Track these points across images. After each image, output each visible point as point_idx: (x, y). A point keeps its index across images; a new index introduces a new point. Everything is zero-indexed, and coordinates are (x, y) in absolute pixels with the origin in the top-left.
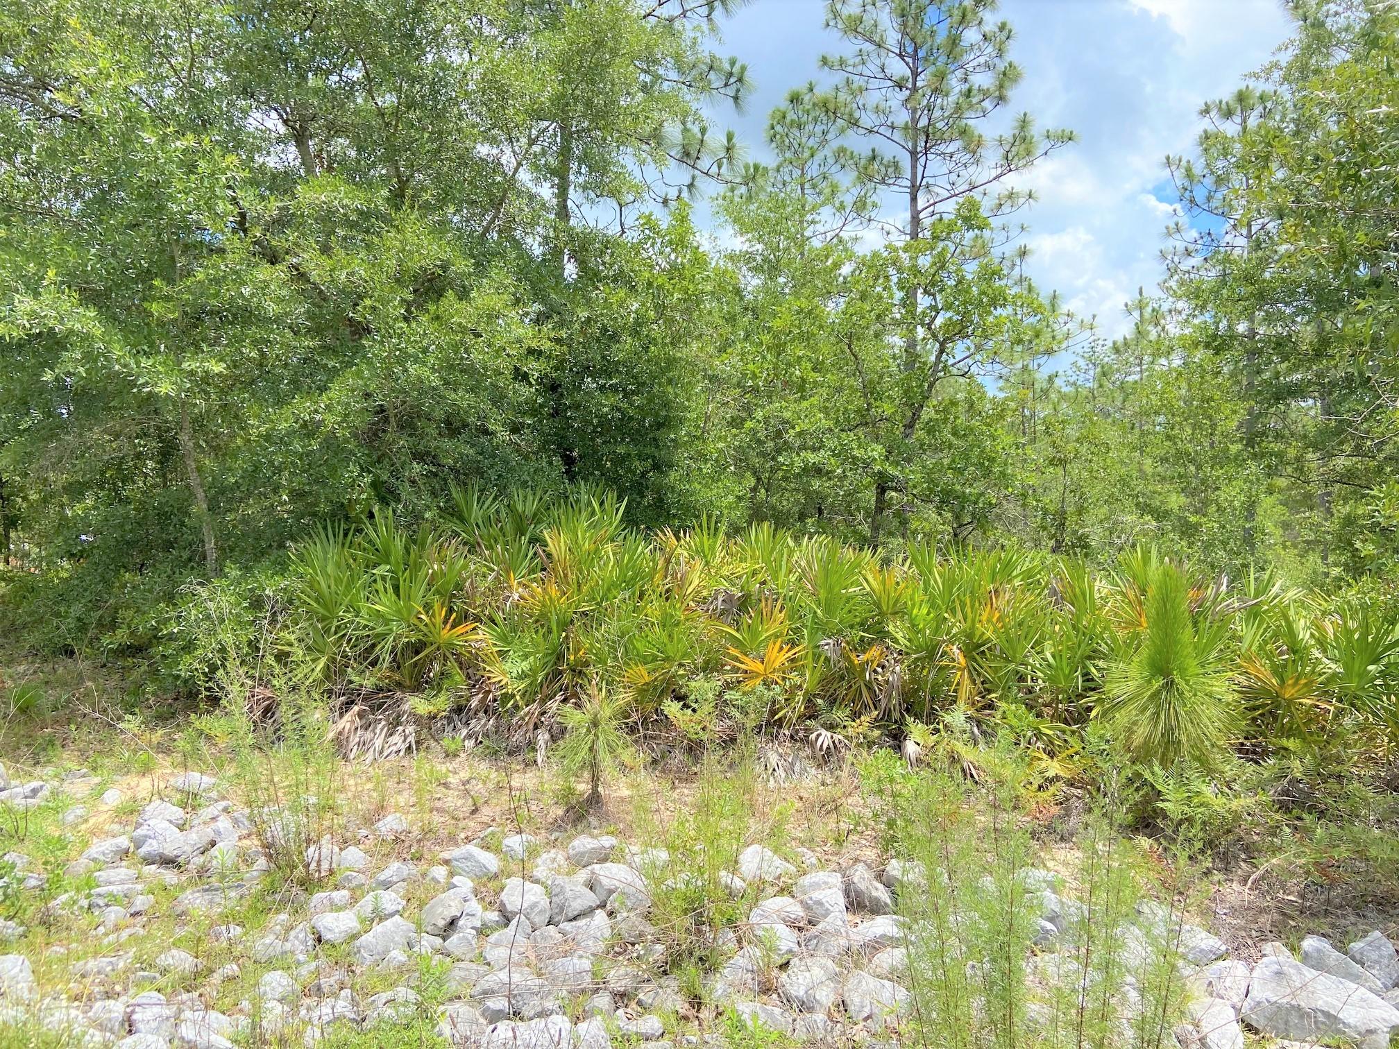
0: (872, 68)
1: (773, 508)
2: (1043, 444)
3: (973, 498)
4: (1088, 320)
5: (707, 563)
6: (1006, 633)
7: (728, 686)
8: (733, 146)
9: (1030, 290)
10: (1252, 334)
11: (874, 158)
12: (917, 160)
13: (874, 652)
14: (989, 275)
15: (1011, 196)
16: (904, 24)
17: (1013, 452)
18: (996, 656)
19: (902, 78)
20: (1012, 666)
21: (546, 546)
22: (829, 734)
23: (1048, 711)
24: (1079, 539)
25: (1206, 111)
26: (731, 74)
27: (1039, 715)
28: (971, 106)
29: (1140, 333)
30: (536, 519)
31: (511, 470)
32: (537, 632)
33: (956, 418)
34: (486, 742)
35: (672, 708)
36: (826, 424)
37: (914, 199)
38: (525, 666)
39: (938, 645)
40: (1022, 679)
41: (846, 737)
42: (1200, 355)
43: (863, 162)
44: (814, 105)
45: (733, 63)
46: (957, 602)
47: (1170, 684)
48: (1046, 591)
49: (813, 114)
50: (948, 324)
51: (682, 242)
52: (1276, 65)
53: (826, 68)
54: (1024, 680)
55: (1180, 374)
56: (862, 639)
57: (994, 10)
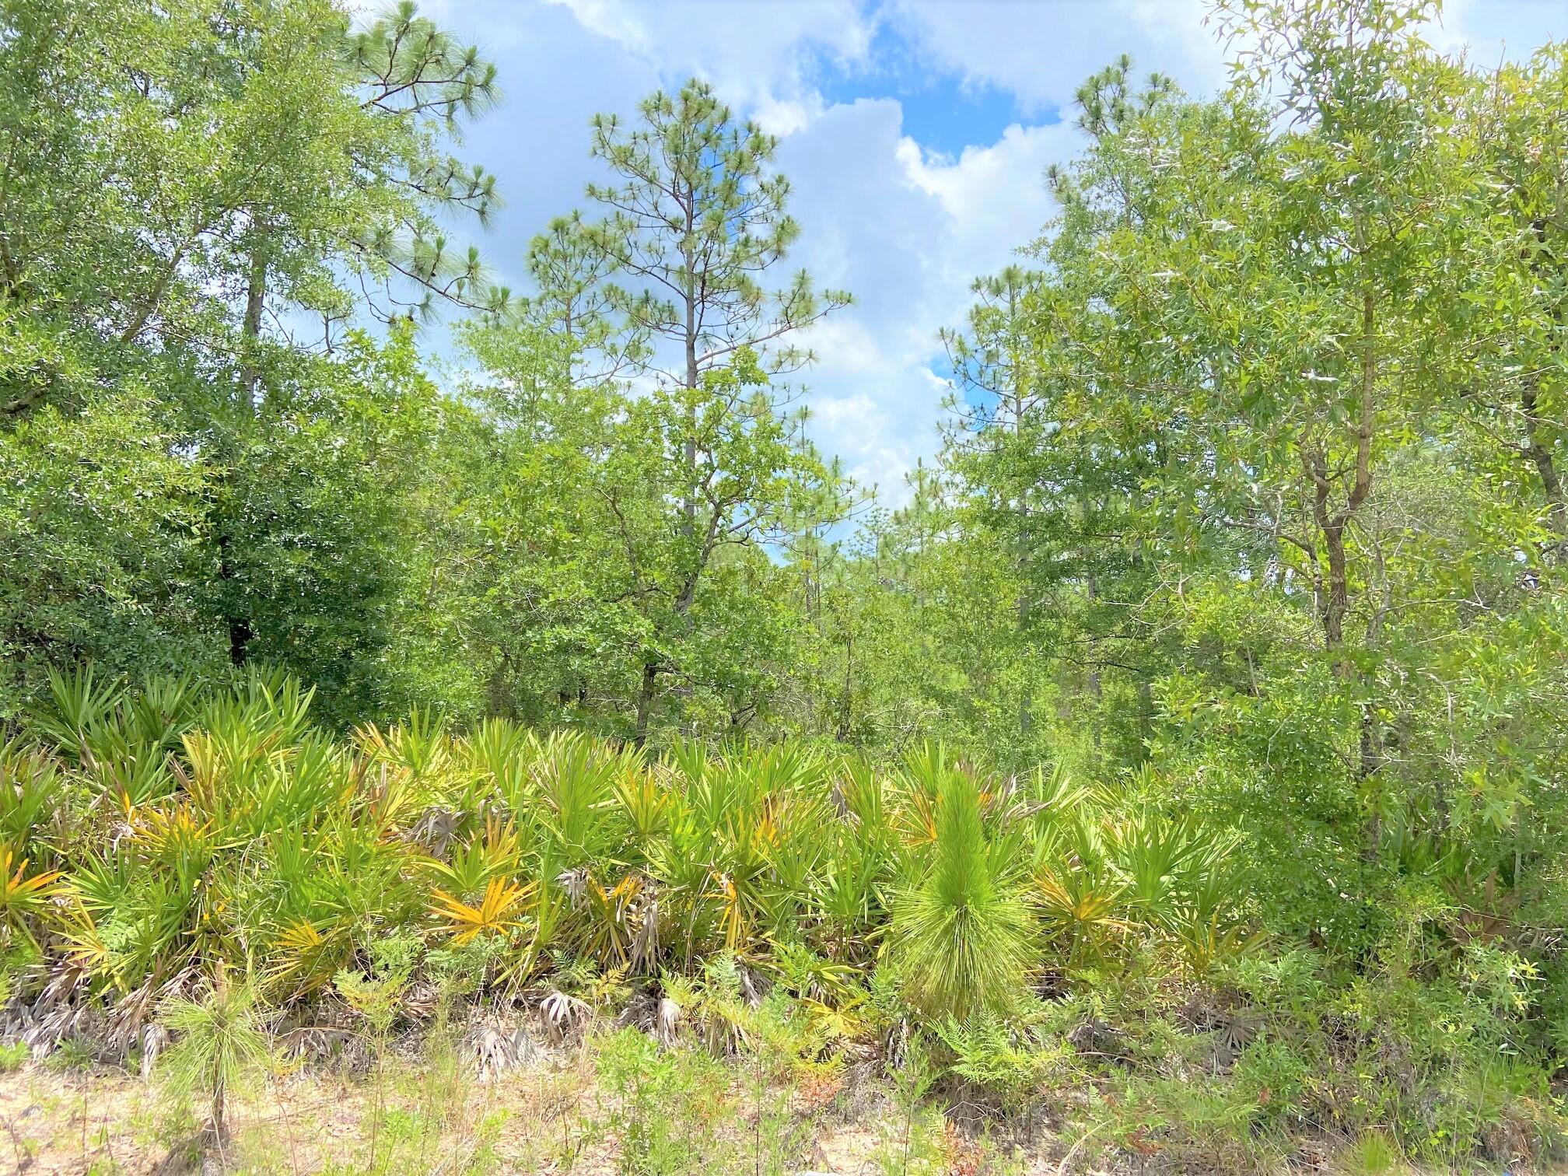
0: (644, 204)
1: (524, 691)
2: (826, 618)
3: (752, 682)
4: (870, 488)
5: (416, 774)
6: (784, 852)
7: (433, 943)
8: (477, 266)
9: (812, 454)
10: (1024, 511)
11: (647, 300)
12: (694, 307)
13: (627, 885)
14: (768, 434)
15: (791, 353)
16: (678, 162)
17: (795, 628)
18: (772, 884)
19: (677, 220)
20: (791, 895)
21: (184, 754)
22: (566, 998)
23: (831, 947)
24: (865, 725)
25: (977, 287)
26: (476, 185)
27: (822, 954)
28: (748, 257)
29: (920, 504)
30: (179, 715)
31: (148, 649)
32: (156, 880)
33: (735, 589)
34: (66, 1047)
35: (348, 982)
36: (586, 593)
37: (691, 348)
38: (131, 932)
39: (705, 872)
40: (802, 909)
41: (588, 1002)
42: (978, 529)
43: (635, 303)
44: (582, 236)
45: (479, 173)
46: (729, 816)
47: (964, 915)
48: (829, 796)
49: (579, 247)
50: (725, 484)
51: (403, 368)
52: (1044, 242)
53: (594, 198)
54: (805, 912)
55: (960, 550)
56: (613, 868)
57: (771, 160)
